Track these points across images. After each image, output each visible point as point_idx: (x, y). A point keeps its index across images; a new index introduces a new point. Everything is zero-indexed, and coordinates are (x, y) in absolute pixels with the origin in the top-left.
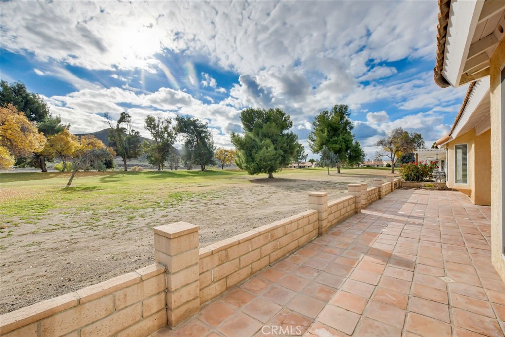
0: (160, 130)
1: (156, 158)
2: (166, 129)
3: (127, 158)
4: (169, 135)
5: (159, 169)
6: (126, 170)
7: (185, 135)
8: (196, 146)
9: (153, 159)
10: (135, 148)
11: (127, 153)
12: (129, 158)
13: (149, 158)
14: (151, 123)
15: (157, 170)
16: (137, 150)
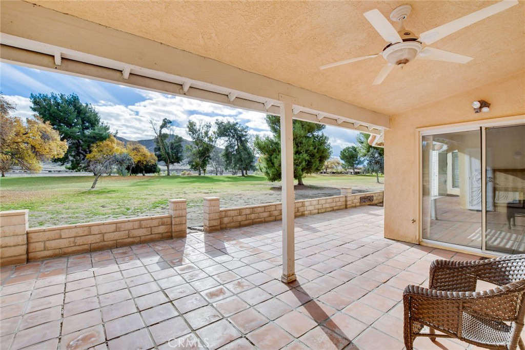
0: (201, 134)
1: (196, 163)
2: (206, 133)
3: (170, 162)
4: (210, 139)
5: (200, 174)
6: (168, 174)
7: (227, 138)
8: (236, 150)
9: (194, 164)
10: (178, 153)
11: (169, 158)
12: (172, 163)
13: (190, 163)
14: (192, 128)
15: (198, 175)
16: (179, 155)
